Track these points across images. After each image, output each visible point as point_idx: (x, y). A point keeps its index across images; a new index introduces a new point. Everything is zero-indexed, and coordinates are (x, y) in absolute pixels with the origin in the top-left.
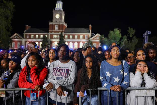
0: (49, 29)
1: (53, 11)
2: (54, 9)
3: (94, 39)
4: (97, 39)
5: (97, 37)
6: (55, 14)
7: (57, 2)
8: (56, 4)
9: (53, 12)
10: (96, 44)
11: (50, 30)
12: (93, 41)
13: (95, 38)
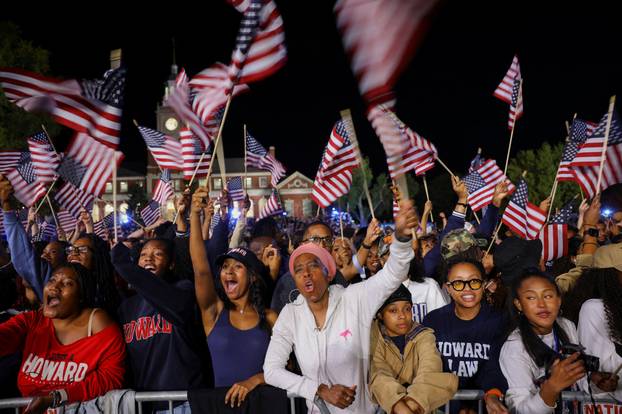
0: (146, 165)
1: (156, 109)
2: (161, 104)
3: (285, 187)
4: (295, 187)
5: (296, 182)
6: (163, 117)
7: (170, 82)
8: (167, 89)
9: (158, 111)
10: (292, 201)
11: (149, 167)
12: (284, 192)
13: (289, 186)
